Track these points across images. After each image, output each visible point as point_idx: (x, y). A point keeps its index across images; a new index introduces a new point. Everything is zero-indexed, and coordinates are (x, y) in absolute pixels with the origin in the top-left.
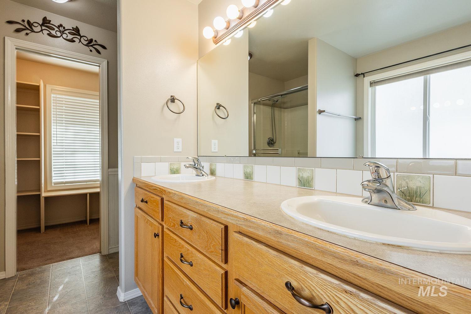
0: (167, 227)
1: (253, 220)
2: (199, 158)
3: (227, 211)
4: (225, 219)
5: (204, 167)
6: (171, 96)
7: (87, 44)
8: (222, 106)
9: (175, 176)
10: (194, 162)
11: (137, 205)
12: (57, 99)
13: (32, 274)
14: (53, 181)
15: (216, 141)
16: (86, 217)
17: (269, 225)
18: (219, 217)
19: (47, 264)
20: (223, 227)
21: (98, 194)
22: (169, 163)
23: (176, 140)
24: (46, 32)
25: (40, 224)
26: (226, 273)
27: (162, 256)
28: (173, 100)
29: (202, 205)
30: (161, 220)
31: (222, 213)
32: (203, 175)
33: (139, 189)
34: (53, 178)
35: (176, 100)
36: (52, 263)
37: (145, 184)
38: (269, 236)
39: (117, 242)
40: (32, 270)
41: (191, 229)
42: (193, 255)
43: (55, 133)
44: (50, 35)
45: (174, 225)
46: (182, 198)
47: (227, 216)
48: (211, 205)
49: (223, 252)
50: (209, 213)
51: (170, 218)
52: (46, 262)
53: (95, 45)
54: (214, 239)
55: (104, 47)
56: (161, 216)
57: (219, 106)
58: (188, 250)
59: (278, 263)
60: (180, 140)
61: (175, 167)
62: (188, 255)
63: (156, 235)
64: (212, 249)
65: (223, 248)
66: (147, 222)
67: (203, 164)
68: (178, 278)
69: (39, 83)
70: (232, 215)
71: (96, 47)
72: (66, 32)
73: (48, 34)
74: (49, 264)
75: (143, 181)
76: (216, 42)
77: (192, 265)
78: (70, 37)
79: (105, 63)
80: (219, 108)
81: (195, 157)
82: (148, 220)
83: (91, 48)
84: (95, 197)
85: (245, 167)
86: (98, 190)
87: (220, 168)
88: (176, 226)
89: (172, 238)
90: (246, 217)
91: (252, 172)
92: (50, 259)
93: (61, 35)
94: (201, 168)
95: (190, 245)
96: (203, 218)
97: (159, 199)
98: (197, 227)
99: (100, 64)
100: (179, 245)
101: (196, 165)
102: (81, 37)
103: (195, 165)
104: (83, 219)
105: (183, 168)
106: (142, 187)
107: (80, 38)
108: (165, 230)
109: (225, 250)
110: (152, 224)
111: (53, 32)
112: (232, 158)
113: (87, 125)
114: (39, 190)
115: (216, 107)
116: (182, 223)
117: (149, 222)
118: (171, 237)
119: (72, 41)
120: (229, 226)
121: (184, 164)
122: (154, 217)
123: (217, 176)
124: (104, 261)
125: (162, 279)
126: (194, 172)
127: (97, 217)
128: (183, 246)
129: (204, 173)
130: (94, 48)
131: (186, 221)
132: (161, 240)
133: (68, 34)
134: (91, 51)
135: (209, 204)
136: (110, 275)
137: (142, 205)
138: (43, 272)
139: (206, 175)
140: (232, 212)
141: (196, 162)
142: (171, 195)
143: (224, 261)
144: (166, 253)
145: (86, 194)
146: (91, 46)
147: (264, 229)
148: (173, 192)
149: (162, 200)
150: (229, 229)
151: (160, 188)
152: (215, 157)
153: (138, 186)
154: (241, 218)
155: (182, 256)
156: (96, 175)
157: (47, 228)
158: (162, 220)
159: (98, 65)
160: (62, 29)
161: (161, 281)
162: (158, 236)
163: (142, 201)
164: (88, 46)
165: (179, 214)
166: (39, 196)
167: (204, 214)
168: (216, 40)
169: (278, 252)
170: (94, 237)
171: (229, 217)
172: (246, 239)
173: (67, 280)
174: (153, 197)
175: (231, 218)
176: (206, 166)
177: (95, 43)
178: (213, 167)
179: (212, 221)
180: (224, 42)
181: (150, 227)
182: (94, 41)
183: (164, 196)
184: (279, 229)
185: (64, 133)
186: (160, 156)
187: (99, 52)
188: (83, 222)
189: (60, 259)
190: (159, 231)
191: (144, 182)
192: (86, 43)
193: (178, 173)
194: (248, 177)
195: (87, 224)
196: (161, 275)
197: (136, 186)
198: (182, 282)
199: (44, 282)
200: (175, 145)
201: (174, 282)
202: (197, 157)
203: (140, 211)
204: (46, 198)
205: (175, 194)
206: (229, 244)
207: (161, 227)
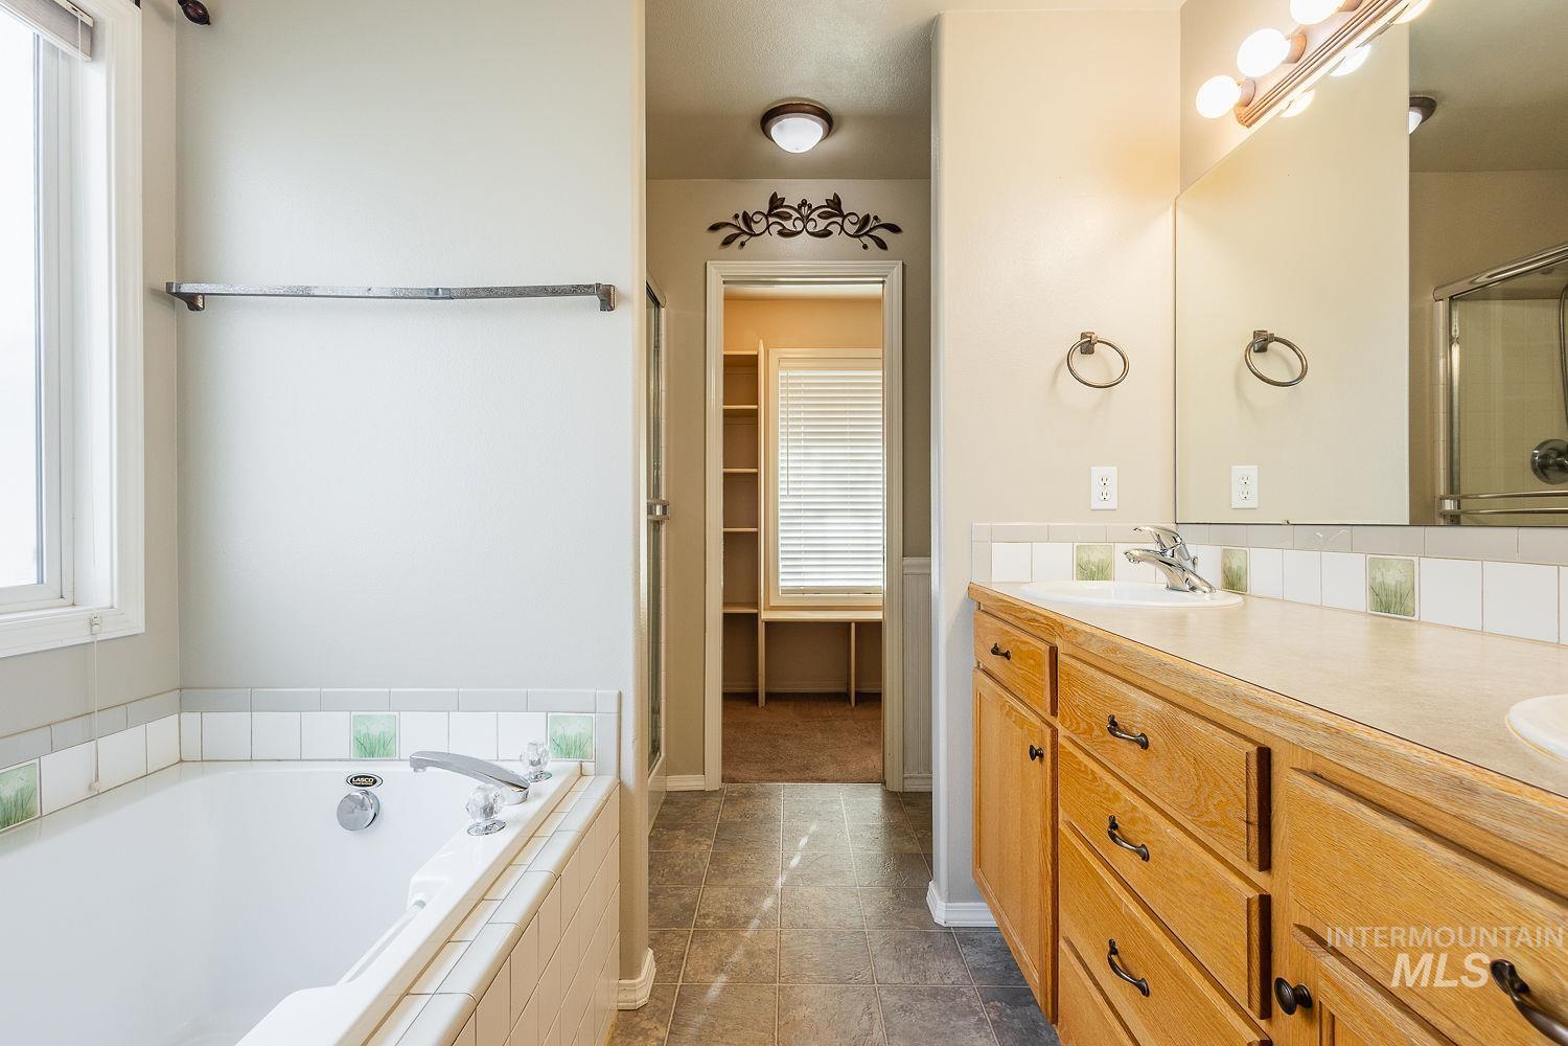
0: (1068, 733)
1: (1365, 736)
2: (1182, 530)
3: (1265, 698)
4: (1259, 724)
5: (1199, 562)
6: (1083, 335)
7: (856, 232)
8: (1277, 340)
9: (1094, 588)
10: (1159, 541)
11: (979, 663)
12: (790, 381)
13: (748, 795)
14: (781, 584)
15: (1252, 471)
16: (848, 684)
17: (1424, 757)
18: (1237, 714)
19: (771, 781)
20: (1253, 749)
21: (876, 627)
22: (1076, 544)
23: (1098, 472)
24: (775, 229)
25: (757, 686)
26: (1265, 902)
27: (1052, 817)
28: (1087, 346)
29: (1179, 673)
30: (1049, 710)
31: (1249, 703)
32: (1193, 589)
33: (987, 618)
34: (781, 577)
35: (1097, 347)
36: (783, 781)
37: (1001, 603)
38: (1424, 794)
39: (927, 765)
40: (747, 785)
41: (1145, 745)
42: (1151, 825)
43: (785, 465)
44: (784, 233)
45: (1090, 730)
46: (1116, 649)
47: (1263, 714)
48: (1212, 676)
49: (1254, 831)
50: (1203, 699)
51: (1077, 706)
52: (773, 776)
53: (875, 228)
54: (1221, 782)
55: (894, 229)
56: (1049, 699)
57: (1262, 343)
58: (1134, 808)
59: (1463, 891)
60: (1111, 471)
61: (1096, 557)
62: (1134, 825)
63: (1035, 754)
64: (1215, 816)
65: (1254, 817)
66: (1008, 714)
67: (1192, 550)
68: (1103, 889)
69: (757, 349)
70: (1285, 714)
71: (877, 233)
72: (814, 216)
73: (781, 233)
74: (777, 781)
75: (998, 595)
76: (1248, 121)
77: (1146, 857)
78: (822, 224)
79: (897, 271)
80: (1263, 349)
81: (1164, 525)
82: (1011, 707)
83: (866, 240)
84: (871, 632)
85: (1373, 565)
86: (877, 616)
87: (1264, 566)
88: (1096, 732)
89: (1083, 769)
90: (1333, 724)
91: (1409, 584)
92: (780, 771)
93: (805, 227)
94: (1188, 565)
95: (1142, 796)
96: (1183, 717)
97: (1045, 648)
98: (1161, 740)
99: (886, 276)
100: (1106, 792)
101: (1169, 552)
102: (844, 217)
103: (1163, 553)
104: (841, 689)
105: (1120, 561)
106: (994, 612)
107: (843, 221)
108: (1061, 740)
109: (1259, 827)
110: (1022, 721)
111: (788, 225)
112: (1320, 533)
113: (852, 440)
114: (756, 604)
115: (1252, 344)
116: (1113, 723)
117: (1014, 713)
118: (1079, 763)
119: (826, 234)
120: (1275, 750)
121: (1125, 550)
122: (1027, 701)
123: (1250, 595)
124: (894, 807)
125: (1052, 887)
126: (1161, 576)
127: (875, 690)
128: (1116, 795)
129: (1196, 581)
130: (871, 236)
131: (1128, 721)
132: (1049, 771)
133: (818, 219)
134: (865, 247)
135: (1201, 673)
136: (912, 847)
137: (995, 663)
138: (766, 795)
139: (1207, 589)
140: (1285, 705)
141: (1168, 543)
142: (1081, 639)
143: (1255, 858)
144: (1065, 810)
145: (846, 625)
146: (866, 234)
147: (1402, 767)
148: (1087, 629)
149: (1054, 652)
150: (1275, 758)
151: (1046, 618)
152: (1245, 527)
153: (982, 608)
154: (1317, 723)
155: (1114, 826)
156: (873, 576)
157: (770, 696)
158: (1054, 713)
159: (881, 279)
160: (805, 211)
161: (1049, 892)
162: (1041, 756)
163: (995, 651)
164: (858, 237)
165: (1105, 696)
166: (755, 617)
167: (1189, 704)
168: (1250, 110)
169: (1463, 854)
170: (867, 739)
171: (1272, 718)
172: (1334, 796)
173: (813, 828)
174: (1027, 643)
175: (1281, 721)
176: (1208, 560)
177: (875, 223)
178: (1235, 564)
179: (1212, 728)
180: (1282, 112)
181: (1018, 729)
182: (872, 218)
183: (1058, 642)
184: (1466, 773)
185: (803, 465)
186: (1046, 524)
187: (882, 245)
188: (842, 697)
189: (798, 776)
190: (1042, 741)
191: (1001, 597)
192: (852, 229)
193: (1106, 578)
194: (1391, 603)
195: (850, 703)
196: (1050, 873)
197: (976, 608)
198: (1114, 904)
199: (771, 818)
200: (1096, 488)
201: (1089, 901)
202: (1172, 527)
203: (988, 680)
204: (769, 624)
205: (1093, 635)
206: (1274, 808)
207: (1048, 731)
